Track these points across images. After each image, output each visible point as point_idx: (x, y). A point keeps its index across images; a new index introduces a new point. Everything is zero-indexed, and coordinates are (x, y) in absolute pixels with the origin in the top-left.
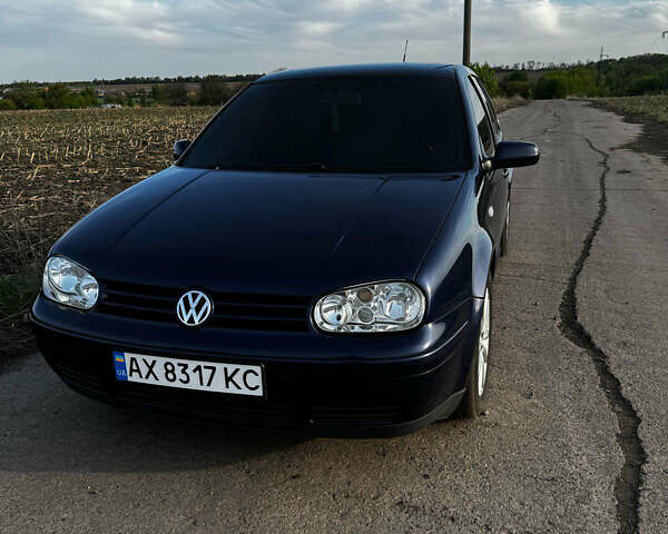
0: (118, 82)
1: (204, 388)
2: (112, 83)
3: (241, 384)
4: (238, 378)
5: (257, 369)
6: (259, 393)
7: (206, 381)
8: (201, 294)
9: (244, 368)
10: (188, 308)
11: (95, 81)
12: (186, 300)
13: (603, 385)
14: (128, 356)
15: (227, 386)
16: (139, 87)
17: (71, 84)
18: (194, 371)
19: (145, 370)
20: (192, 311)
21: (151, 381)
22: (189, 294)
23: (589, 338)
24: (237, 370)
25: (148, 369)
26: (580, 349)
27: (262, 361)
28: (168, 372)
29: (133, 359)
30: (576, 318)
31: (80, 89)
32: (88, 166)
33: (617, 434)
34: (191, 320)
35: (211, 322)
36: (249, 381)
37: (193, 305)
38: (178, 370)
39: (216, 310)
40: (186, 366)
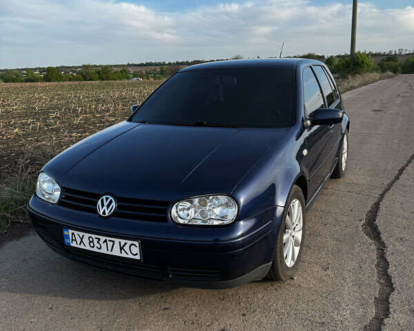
0: (142, 65)
1: (109, 253)
2: (138, 65)
3: (129, 252)
4: (126, 248)
5: (137, 243)
6: (138, 257)
7: (110, 249)
8: (110, 198)
9: (129, 242)
10: (103, 205)
11: (128, 64)
12: (102, 201)
13: (377, 266)
14: (70, 232)
15: (121, 253)
16: (153, 68)
17: (115, 66)
18: (104, 242)
19: (79, 240)
20: (105, 208)
21: (82, 247)
22: (104, 197)
23: (379, 234)
24: (126, 243)
25: (80, 240)
26: (370, 241)
27: (139, 239)
28: (90, 242)
29: (73, 234)
30: (375, 220)
31: (119, 69)
32: (109, 116)
33: (375, 298)
34: (104, 213)
35: (115, 214)
36: (132, 250)
37: (106, 204)
38: (96, 241)
39: (118, 207)
40: (99, 239)
